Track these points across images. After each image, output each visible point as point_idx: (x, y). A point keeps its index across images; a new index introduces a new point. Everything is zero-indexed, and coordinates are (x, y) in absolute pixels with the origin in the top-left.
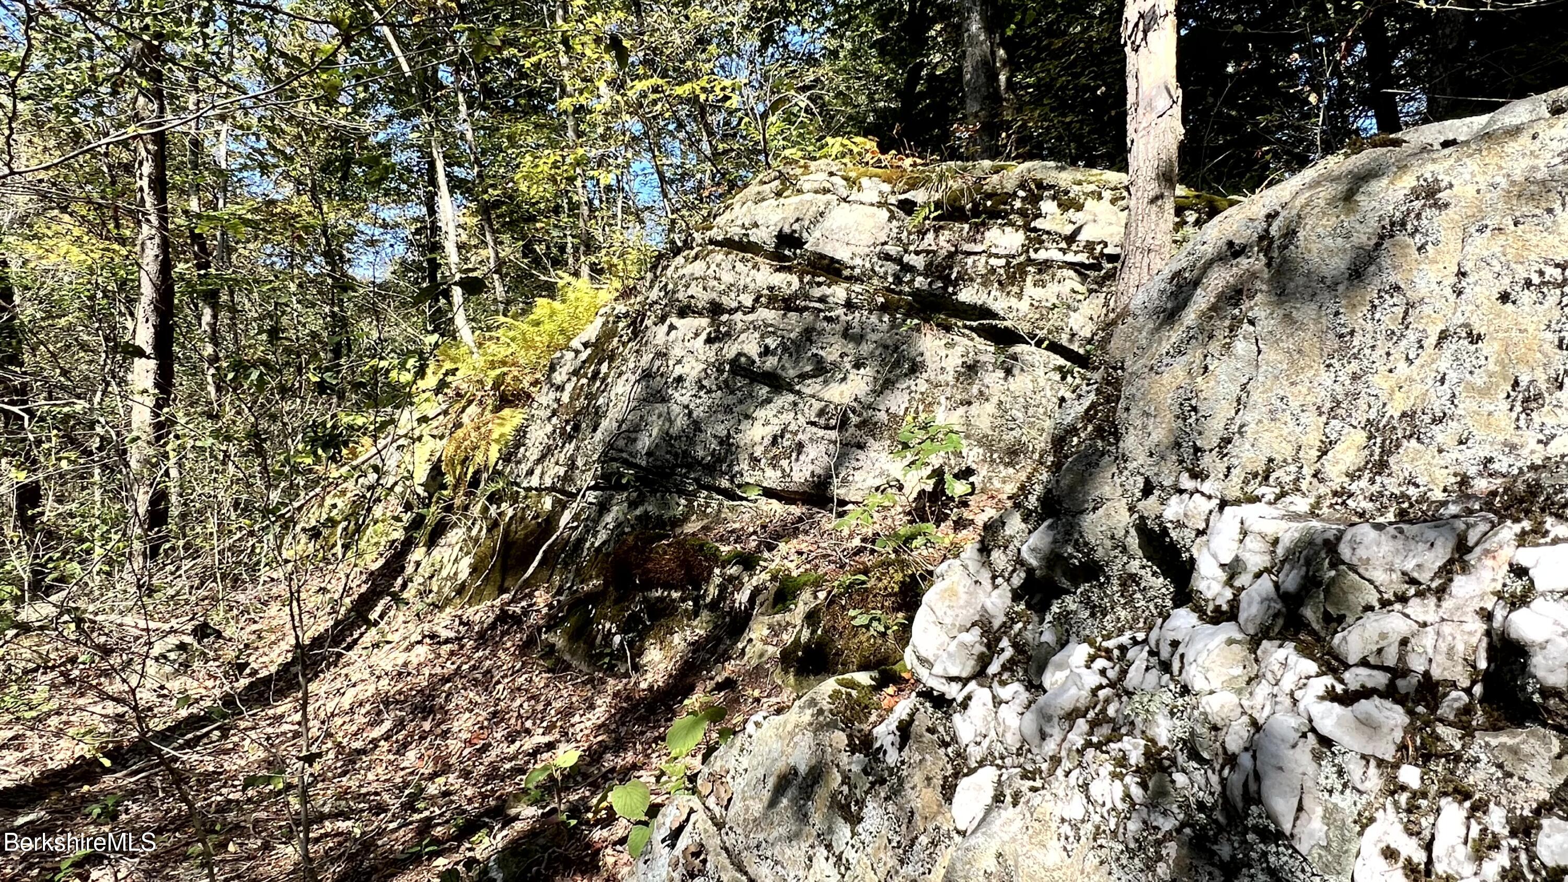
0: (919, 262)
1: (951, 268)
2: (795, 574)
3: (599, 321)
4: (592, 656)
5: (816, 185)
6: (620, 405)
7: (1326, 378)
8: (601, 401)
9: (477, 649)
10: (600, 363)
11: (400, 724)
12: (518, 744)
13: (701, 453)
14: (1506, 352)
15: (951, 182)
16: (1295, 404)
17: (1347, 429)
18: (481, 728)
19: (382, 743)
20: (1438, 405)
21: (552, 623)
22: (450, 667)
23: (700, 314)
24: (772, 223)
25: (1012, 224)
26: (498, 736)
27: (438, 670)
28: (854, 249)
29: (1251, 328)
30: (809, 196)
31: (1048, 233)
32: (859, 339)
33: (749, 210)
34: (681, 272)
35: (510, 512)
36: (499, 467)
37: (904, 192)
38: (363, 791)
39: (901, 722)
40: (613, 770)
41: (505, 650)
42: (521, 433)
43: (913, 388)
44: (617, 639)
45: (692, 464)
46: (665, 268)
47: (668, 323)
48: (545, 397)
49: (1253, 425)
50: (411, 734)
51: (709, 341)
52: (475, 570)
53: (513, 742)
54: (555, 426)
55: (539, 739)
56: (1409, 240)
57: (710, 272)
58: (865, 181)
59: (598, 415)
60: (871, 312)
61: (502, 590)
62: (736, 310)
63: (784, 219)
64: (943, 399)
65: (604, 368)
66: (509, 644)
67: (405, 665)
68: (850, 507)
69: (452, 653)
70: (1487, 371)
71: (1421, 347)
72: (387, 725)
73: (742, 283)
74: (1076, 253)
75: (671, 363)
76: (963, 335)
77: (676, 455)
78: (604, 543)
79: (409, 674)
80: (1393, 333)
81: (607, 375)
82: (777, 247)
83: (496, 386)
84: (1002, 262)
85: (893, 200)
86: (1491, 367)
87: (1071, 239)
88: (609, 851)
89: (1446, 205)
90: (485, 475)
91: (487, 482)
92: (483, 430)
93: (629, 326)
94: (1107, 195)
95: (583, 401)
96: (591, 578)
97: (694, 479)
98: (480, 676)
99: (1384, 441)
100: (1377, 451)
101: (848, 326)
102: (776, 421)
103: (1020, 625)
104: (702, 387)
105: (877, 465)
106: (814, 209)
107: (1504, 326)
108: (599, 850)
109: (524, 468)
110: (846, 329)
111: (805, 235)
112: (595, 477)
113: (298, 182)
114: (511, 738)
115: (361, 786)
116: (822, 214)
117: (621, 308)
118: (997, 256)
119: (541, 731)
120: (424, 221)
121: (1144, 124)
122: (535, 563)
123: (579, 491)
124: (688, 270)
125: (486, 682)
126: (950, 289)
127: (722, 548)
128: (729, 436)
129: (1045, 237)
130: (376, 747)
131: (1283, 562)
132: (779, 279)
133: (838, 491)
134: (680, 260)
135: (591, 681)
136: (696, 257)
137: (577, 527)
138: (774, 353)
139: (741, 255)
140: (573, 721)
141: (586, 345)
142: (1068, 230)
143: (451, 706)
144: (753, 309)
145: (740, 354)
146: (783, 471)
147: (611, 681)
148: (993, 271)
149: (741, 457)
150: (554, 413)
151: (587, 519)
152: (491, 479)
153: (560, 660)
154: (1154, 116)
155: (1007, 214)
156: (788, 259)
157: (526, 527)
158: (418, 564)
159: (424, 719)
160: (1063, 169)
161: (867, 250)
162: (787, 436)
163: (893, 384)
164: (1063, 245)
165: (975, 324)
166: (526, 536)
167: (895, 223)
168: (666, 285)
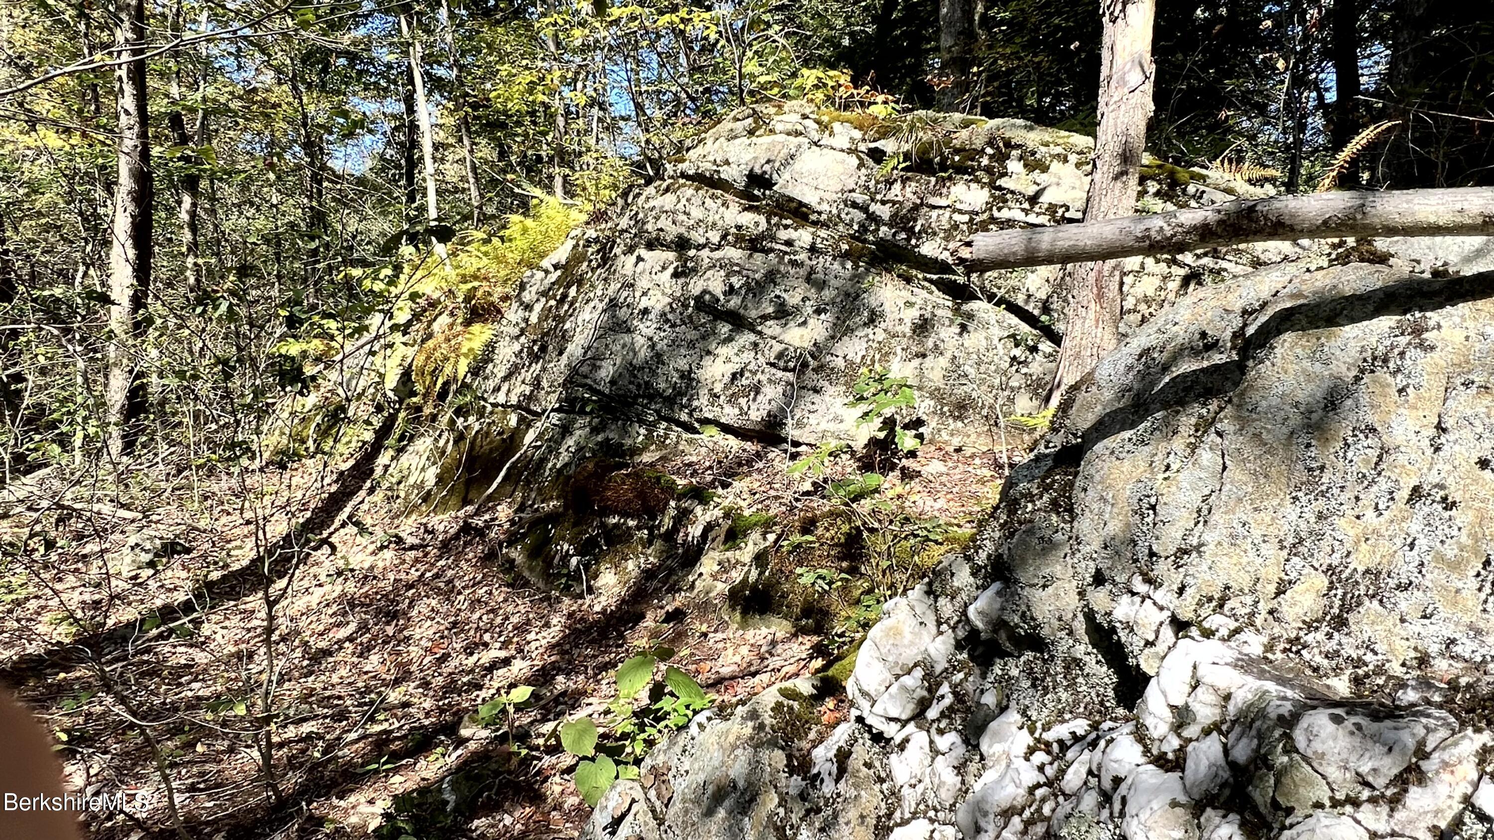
0: (884, 212)
1: (915, 220)
2: (747, 513)
3: (570, 243)
4: (549, 575)
5: (789, 127)
6: (586, 332)
7: (1291, 512)
8: (567, 326)
9: (440, 557)
10: (568, 287)
11: (363, 627)
12: (475, 657)
13: (663, 386)
14: (1480, 526)
15: (921, 134)
16: (1257, 533)
17: (1308, 570)
18: (442, 637)
19: (347, 644)
20: (1405, 570)
21: (512, 540)
22: (414, 575)
23: (668, 247)
24: (743, 161)
25: (977, 181)
26: (458, 646)
27: (403, 576)
28: (822, 193)
29: (1219, 440)
30: (783, 137)
31: (1013, 192)
32: (821, 285)
33: (721, 147)
34: (651, 203)
35: (477, 427)
36: (468, 380)
37: (875, 141)
38: (328, 693)
39: (840, 749)
40: (564, 694)
41: (467, 561)
42: (490, 347)
43: (871, 336)
44: (574, 561)
45: (653, 395)
46: (638, 195)
47: (636, 254)
48: (513, 314)
49: (1212, 546)
50: (375, 638)
51: (676, 275)
52: (441, 480)
53: (471, 654)
54: (523, 345)
55: (495, 653)
56: (1390, 380)
57: (680, 206)
58: (836, 126)
59: (566, 337)
60: (834, 259)
61: (466, 502)
62: (704, 246)
63: (755, 158)
64: (899, 350)
65: (573, 292)
66: (471, 555)
67: (372, 568)
68: (803, 448)
69: (417, 560)
70: (1458, 543)
71: (1393, 499)
72: (352, 627)
73: (710, 219)
74: (1038, 214)
75: (638, 294)
76: (923, 288)
77: (639, 386)
78: (565, 465)
79: (375, 578)
80: (1364, 476)
81: (575, 300)
82: (747, 186)
83: (468, 299)
84: (966, 218)
85: (863, 147)
86: (1464, 539)
87: (1033, 200)
88: (557, 779)
89: (1432, 348)
90: (454, 387)
91: (455, 393)
92: (453, 342)
93: (598, 252)
94: (1073, 158)
95: (552, 323)
96: (551, 498)
97: (655, 411)
98: (442, 585)
99: (1345, 594)
100: (1337, 603)
101: (812, 271)
102: (737, 359)
103: (961, 675)
104: (667, 321)
105: (832, 410)
106: (785, 151)
107: (1481, 495)
108: (547, 778)
109: (491, 384)
110: (810, 274)
111: (775, 176)
112: (559, 400)
113: (278, 70)
114: (469, 651)
115: (325, 689)
116: (792, 157)
117: (591, 233)
118: (961, 212)
119: (498, 645)
120: (402, 118)
121: (1115, 98)
122: (499, 479)
123: (544, 411)
124: (658, 202)
125: (449, 593)
126: (913, 242)
127: (679, 482)
128: (690, 371)
129: (1009, 196)
130: (341, 648)
131: (1234, 723)
132: (748, 219)
133: (791, 431)
134: (650, 190)
135: (548, 598)
136: (667, 190)
137: (540, 447)
138: (738, 293)
139: (711, 191)
140: (530, 637)
141: (556, 267)
142: (1031, 190)
143: (414, 613)
144: (719, 247)
145: (705, 292)
146: (741, 409)
147: (566, 601)
148: (956, 227)
149: (701, 393)
150: (522, 332)
151: (549, 440)
152: (458, 392)
153: (519, 576)
154: (1126, 91)
155: (974, 170)
156: (756, 198)
157: (491, 442)
158: (386, 467)
159: (388, 623)
160: (1031, 128)
161: (835, 197)
162: (747, 374)
163: (853, 331)
164: (1026, 205)
165: (935, 277)
166: (491, 450)
167: (863, 170)
168: (637, 213)
